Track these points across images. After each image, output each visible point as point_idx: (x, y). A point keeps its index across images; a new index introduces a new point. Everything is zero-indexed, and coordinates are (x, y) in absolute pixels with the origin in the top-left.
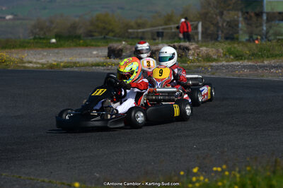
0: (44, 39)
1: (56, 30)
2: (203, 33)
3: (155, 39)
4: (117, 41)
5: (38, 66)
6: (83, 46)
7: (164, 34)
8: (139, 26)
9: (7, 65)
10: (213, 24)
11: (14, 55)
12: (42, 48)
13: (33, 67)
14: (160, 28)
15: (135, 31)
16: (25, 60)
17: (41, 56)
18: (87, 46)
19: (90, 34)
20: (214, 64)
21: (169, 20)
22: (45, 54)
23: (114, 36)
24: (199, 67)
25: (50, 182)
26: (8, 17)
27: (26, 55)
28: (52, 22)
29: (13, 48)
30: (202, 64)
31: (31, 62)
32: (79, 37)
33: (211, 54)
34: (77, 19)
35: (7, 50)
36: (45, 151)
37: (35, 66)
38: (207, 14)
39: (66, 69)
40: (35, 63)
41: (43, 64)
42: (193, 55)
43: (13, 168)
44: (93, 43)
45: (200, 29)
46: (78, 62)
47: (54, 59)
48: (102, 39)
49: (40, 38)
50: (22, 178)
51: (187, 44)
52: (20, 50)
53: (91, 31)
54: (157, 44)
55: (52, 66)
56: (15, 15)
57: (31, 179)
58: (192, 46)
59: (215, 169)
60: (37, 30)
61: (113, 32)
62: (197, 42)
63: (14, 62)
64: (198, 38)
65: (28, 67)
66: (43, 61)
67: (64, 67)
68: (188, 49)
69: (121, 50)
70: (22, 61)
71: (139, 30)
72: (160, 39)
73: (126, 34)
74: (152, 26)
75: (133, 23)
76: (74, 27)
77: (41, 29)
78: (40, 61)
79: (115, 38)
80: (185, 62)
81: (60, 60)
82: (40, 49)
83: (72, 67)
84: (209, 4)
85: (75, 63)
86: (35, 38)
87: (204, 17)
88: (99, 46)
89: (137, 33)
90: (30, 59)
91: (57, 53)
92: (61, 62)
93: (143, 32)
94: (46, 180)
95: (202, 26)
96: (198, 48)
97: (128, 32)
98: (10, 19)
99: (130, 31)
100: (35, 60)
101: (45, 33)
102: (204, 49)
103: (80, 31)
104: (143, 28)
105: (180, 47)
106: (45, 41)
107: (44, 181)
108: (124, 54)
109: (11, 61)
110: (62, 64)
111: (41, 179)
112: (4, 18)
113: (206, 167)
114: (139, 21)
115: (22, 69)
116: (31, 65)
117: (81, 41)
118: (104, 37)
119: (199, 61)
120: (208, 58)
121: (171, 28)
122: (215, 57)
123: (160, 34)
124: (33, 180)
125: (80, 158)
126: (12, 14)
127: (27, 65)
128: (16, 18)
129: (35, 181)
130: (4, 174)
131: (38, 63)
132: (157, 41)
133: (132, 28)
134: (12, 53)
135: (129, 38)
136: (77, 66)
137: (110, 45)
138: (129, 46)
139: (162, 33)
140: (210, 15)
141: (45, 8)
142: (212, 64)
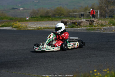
0: (35, 18)
1: (40, 14)
2: (100, 15)
3: (80, 17)
4: (65, 18)
5: (33, 28)
6: (51, 20)
7: (84, 15)
8: (74, 12)
9: (20, 28)
10: (104, 11)
11: (24, 24)
12: (35, 21)
13: (31, 29)
14: (83, 12)
15: (72, 14)
16: (28, 26)
17: (34, 24)
18: (53, 20)
19: (54, 15)
20: (104, 27)
21: (86, 9)
22: (36, 23)
23: (64, 16)
24: (98, 28)
25: (37, 76)
26: (21, 9)
27: (28, 24)
28: (38, 11)
29: (23, 21)
30: (99, 27)
31: (30, 27)
32: (49, 17)
33: (103, 23)
34: (49, 9)
35: (20, 22)
36: (36, 63)
37: (32, 28)
38: (101, 7)
39: (44, 30)
40: (32, 27)
41: (35, 28)
42: (96, 23)
43: (23, 70)
44: (55, 19)
45: (99, 13)
46: (49, 27)
47: (39, 26)
48: (59, 17)
49: (34, 17)
50: (26, 74)
51: (93, 19)
52: (25, 22)
53: (54, 14)
54: (81, 19)
55: (38, 29)
56: (24, 8)
57: (30, 75)
58: (95, 20)
59: (104, 70)
60: (33, 14)
61: (63, 14)
62: (98, 18)
63: (23, 27)
64: (98, 17)
65: (29, 29)
66: (35, 27)
67: (43, 29)
68: (93, 21)
69: (66, 22)
70: (26, 27)
71: (74, 14)
72: (82, 17)
73: (69, 15)
74: (79, 12)
75: (71, 11)
76: (48, 12)
77: (34, 14)
78: (34, 27)
79: (64, 17)
80: (92, 26)
81: (42, 26)
82: (34, 22)
83: (47, 29)
84: (102, 3)
85: (48, 27)
86: (32, 17)
87: (100, 8)
88: (57, 20)
89: (73, 15)
90: (30, 26)
91: (41, 23)
92: (42, 27)
93: (76, 14)
94: (36, 75)
95: (100, 12)
96: (98, 21)
97: (69, 14)
98: (22, 10)
99: (70, 14)
100: (32, 26)
101: (36, 15)
102: (100, 21)
103: (50, 14)
104: (76, 13)
105: (90, 20)
106: (36, 19)
107: (35, 76)
108: (68, 23)
109: (22, 27)
110: (43, 28)
111: (34, 75)
112: (19, 9)
113: (101, 69)
114: (74, 10)
115: (27, 30)
116: (30, 28)
117: (51, 19)
118: (60, 17)
119: (98, 26)
120: (102, 25)
121: (87, 13)
122: (105, 24)
123: (82, 15)
124: (31, 75)
125: (50, 66)
126: (23, 7)
127: (28, 28)
128: (24, 9)
129: (31, 76)
130: (19, 73)
131: (33, 27)
132: (81, 18)
133: (71, 13)
134: (22, 23)
135: (70, 17)
136: (48, 29)
137: (62, 20)
138: (70, 20)
139: (83, 15)
140: (103, 7)
141: (36, 5)
142: (103, 27)
